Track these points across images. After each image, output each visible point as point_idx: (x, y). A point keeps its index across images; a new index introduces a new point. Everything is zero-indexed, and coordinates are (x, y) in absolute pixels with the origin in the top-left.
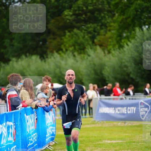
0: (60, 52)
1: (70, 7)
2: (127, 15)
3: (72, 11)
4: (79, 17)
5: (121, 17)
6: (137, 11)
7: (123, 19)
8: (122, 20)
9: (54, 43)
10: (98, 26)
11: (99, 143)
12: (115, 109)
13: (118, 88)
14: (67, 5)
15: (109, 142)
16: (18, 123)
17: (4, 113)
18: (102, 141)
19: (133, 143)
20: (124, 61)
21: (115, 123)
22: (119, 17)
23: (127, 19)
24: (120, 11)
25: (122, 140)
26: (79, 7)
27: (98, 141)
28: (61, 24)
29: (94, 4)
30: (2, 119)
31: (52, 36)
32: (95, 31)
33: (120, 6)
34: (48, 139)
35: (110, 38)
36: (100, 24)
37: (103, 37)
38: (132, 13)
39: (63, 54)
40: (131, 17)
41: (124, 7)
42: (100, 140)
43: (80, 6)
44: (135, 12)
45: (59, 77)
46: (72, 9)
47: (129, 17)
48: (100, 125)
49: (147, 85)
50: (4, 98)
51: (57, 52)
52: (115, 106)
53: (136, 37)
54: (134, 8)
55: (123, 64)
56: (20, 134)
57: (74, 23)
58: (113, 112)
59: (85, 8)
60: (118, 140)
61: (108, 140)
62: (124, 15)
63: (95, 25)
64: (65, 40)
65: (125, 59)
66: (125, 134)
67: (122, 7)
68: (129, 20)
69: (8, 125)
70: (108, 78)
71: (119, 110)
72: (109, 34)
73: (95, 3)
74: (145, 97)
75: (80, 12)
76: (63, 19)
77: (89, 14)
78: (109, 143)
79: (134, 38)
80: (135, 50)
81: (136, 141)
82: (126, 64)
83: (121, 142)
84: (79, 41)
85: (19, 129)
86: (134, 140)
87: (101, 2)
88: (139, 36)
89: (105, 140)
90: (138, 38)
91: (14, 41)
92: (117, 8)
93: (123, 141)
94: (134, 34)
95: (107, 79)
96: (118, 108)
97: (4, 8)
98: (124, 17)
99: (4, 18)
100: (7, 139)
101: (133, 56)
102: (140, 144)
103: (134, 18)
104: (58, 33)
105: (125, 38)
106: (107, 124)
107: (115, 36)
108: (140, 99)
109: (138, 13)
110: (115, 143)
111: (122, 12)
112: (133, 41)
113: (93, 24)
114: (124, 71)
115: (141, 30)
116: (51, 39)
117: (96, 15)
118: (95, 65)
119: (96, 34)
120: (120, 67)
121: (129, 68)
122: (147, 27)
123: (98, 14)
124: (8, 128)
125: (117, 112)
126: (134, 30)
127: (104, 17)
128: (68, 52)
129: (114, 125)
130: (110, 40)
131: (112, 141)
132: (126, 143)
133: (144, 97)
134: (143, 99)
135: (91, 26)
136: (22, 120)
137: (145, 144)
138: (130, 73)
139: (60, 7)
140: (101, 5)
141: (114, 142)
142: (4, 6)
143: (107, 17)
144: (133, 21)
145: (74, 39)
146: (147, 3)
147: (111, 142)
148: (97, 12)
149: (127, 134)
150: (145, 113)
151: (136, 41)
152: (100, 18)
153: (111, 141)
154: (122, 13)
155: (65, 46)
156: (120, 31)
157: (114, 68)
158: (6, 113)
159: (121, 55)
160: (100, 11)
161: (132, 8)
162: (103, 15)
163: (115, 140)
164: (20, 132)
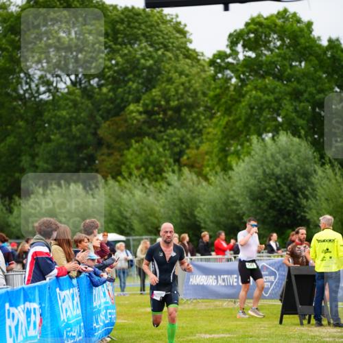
0: (119, 178)
1: (137, 100)
2: (236, 115)
3: (141, 105)
4: (153, 117)
5: (226, 119)
6: (252, 109)
7: (229, 121)
8: (227, 123)
9: (110, 162)
10: (187, 132)
11: (189, 338)
12: (217, 279)
13: (223, 240)
14: (131, 97)
15: (208, 336)
16: (46, 305)
17: (20, 287)
18: (195, 336)
19: (250, 339)
20: (231, 193)
21: (218, 303)
22: (222, 118)
23: (235, 121)
24: (223, 108)
25: (229, 334)
26: (153, 100)
27: (188, 336)
28: (120, 130)
29: (179, 96)
30: (18, 298)
31: (105, 150)
32: (182, 142)
33: (223, 100)
34: (100, 332)
35: (207, 153)
36: (191, 130)
37: (194, 152)
38: (244, 111)
39: (123, 182)
40: (243, 119)
41: (229, 102)
42: (192, 333)
43: (156, 98)
44: (249, 111)
45: (118, 222)
46: (142, 102)
47: (240, 119)
48: (191, 307)
49: (272, 236)
50: (21, 260)
51: (114, 178)
52: (217, 273)
53: (253, 153)
54: (246, 102)
55: (231, 199)
56: (49, 325)
57: (145, 128)
58: (214, 284)
59: (163, 103)
60: (223, 333)
61: (206, 332)
62: (230, 115)
63: (183, 131)
64: (129, 157)
65: (234, 191)
66: (235, 323)
67: (226, 102)
68: (239, 124)
69: (28, 309)
70: (205, 223)
71: (224, 280)
72: (205, 147)
73: (182, 95)
74: (270, 257)
75: (156, 109)
76: (126, 121)
77: (170, 113)
78: (207, 339)
79: (249, 153)
80: (251, 175)
81: (255, 335)
82: (236, 198)
83: (228, 337)
84: (152, 158)
85: (47, 315)
86: (251, 334)
87: (192, 93)
88: (257, 150)
89: (201, 333)
90: (256, 153)
91: (37, 159)
92: (218, 102)
93: (232, 336)
94: (248, 147)
95: (203, 225)
96: (222, 276)
97: (20, 103)
98: (231, 118)
99: (21, 121)
100: (26, 334)
101: (247, 185)
102: (261, 339)
103: (247, 120)
104: (116, 145)
105: (233, 153)
106: (203, 305)
107: (216, 150)
108: (261, 260)
109: (254, 111)
110: (218, 339)
111: (226, 109)
112: (247, 159)
113: (179, 129)
114: (232, 211)
115: (260, 140)
116: (103, 154)
117: (183, 114)
118: (180, 200)
119: (184, 146)
120: (226, 204)
121: (241, 205)
122: (270, 135)
123: (185, 113)
124: (28, 313)
125: (220, 282)
126: (248, 140)
127: (198, 118)
128: (134, 178)
129: (216, 306)
130: (207, 157)
131: (213, 336)
132: (237, 338)
133: (268, 256)
134: (267, 260)
135: (176, 133)
136: (53, 299)
137: (270, 339)
138: (244, 214)
139: (118, 101)
140: (192, 97)
141: (216, 336)
142: (21, 100)
143: (203, 118)
144: (246, 125)
145: (143, 154)
146: (268, 95)
147: (211, 336)
148: (184, 110)
149: (239, 323)
150: (269, 284)
151: (252, 160)
152: (190, 120)
153: (211, 334)
154: (228, 112)
155: (128, 167)
156: (225, 142)
157: (215, 205)
158: (23, 288)
159: (227, 184)
160: (190, 107)
161: (243, 104)
162: (195, 115)
163: (218, 333)
164: (49, 320)
